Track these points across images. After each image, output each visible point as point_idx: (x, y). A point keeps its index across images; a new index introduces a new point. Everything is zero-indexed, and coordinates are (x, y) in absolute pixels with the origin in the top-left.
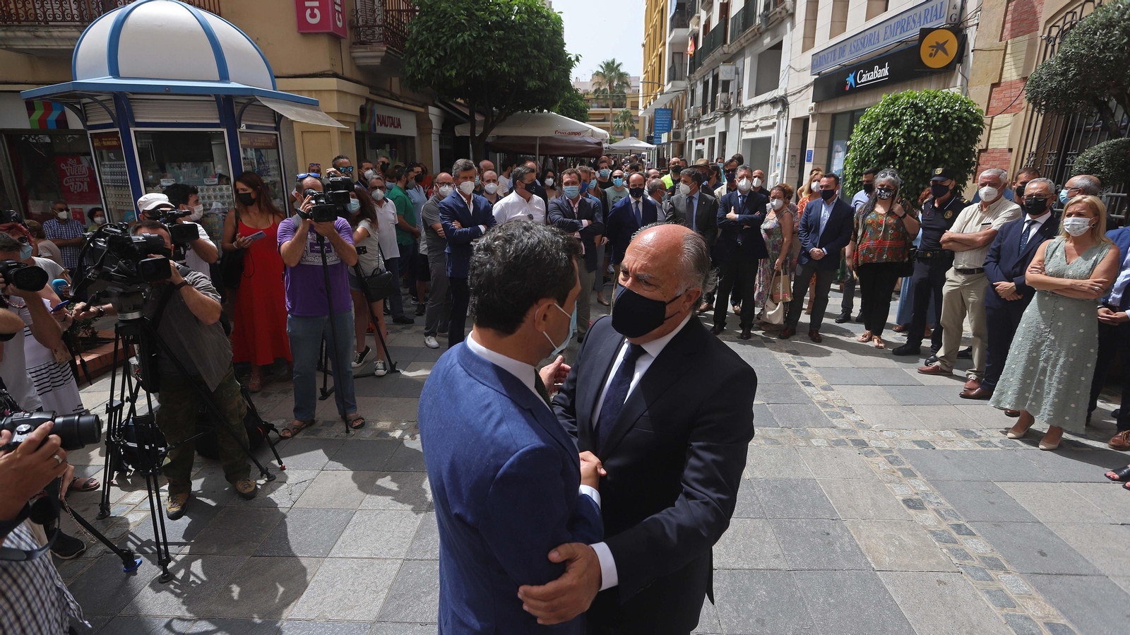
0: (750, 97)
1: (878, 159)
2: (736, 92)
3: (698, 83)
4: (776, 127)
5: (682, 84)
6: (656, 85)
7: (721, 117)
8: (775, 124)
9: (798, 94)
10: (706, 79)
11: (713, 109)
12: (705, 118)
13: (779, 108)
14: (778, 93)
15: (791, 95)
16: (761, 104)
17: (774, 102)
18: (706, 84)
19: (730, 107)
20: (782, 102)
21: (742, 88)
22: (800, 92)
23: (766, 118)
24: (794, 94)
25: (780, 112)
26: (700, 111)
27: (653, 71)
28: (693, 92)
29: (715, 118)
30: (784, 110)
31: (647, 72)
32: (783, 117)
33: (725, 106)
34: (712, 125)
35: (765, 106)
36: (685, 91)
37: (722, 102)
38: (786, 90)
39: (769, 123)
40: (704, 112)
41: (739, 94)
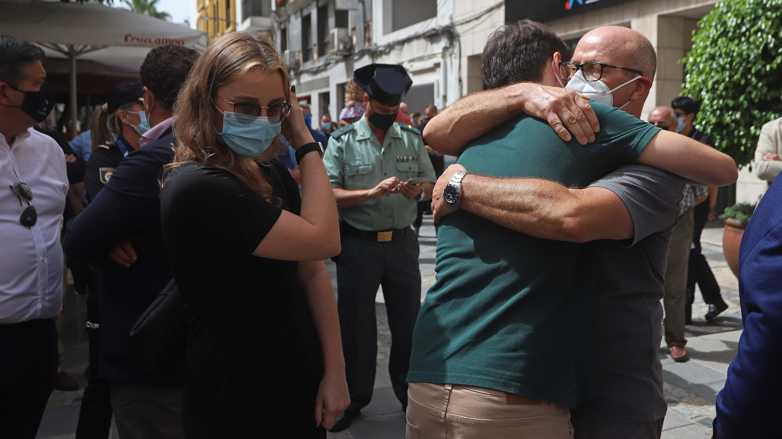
0: (385, 32)
1: (765, 81)
2: (360, 26)
3: (293, 18)
4: (441, 70)
5: (265, 22)
6: (222, 24)
7: (337, 62)
8: (437, 65)
9: (475, 23)
10: (305, 13)
11: (321, 53)
12: (308, 65)
13: (443, 43)
14: (440, 21)
15: (462, 24)
16: (409, 40)
17: (432, 36)
18: (306, 21)
19: (352, 47)
20: (449, 33)
21: (371, 20)
22: (477, 18)
23: (421, 59)
24: (467, 22)
25: (445, 49)
26: (300, 57)
27: (216, 8)
28: (284, 32)
29: (327, 65)
30: (451, 44)
31: (203, 8)
32: (451, 55)
33: (345, 47)
34: (323, 75)
35: (415, 43)
36: (271, 32)
37: (340, 41)
38: (451, 18)
39: (429, 64)
40: (307, 58)
41: (367, 28)
